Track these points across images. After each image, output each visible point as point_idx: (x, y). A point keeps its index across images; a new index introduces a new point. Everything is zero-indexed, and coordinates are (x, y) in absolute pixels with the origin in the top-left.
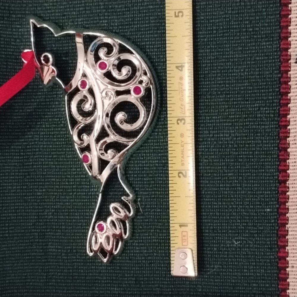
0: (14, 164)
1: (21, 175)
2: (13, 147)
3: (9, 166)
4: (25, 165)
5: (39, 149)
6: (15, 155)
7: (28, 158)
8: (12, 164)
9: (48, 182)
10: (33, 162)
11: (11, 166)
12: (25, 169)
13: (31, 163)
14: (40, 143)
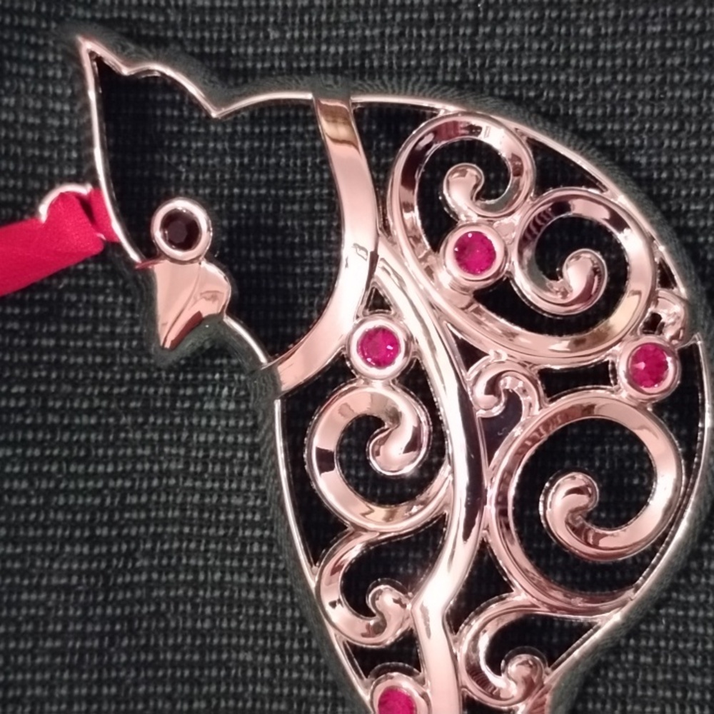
0: (64, 581)
1: (93, 635)
2: (62, 501)
3: (37, 588)
4: (116, 587)
5: (183, 510)
6: (71, 540)
7: (130, 555)
8: (55, 581)
9: (219, 664)
10: (150, 569)
11: (50, 589)
12: (115, 603)
13: (144, 577)
14: (189, 483)
